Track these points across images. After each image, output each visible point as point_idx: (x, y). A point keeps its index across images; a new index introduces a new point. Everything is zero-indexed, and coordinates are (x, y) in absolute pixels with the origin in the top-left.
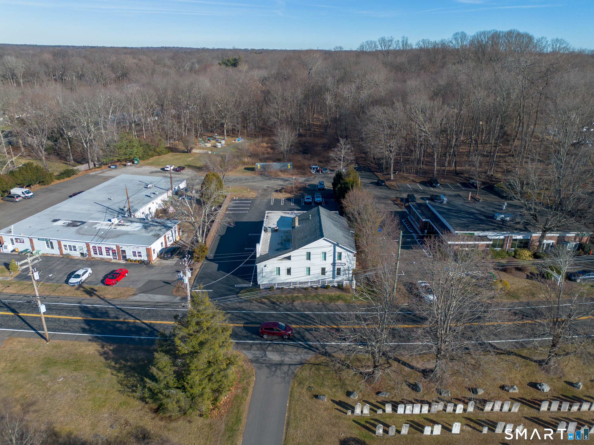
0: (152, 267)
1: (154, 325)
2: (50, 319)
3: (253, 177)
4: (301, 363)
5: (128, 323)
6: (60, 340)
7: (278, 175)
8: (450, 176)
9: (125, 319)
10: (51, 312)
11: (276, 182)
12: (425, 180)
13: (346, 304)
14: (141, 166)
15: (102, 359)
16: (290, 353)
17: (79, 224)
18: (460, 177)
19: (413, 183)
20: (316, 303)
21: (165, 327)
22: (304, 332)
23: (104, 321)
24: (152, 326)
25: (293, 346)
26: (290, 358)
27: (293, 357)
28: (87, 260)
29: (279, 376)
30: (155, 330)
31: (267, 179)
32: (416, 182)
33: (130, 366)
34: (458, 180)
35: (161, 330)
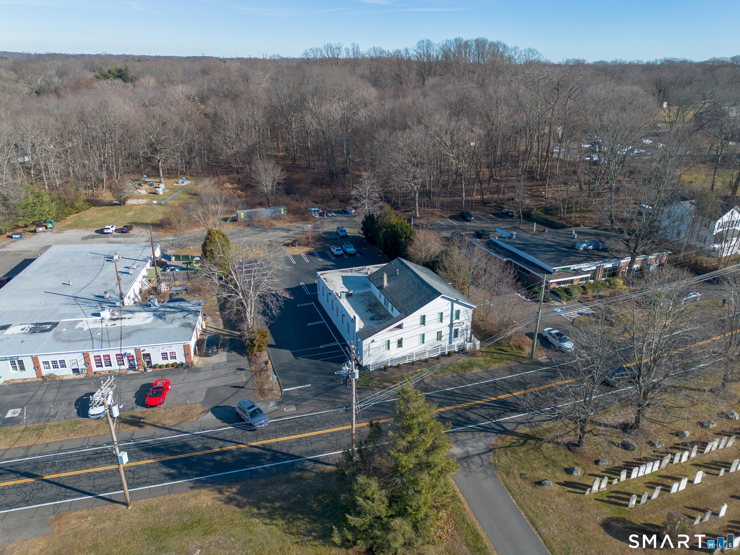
0: (197, 370)
1: (270, 446)
2: (104, 474)
3: (240, 230)
4: (489, 450)
5: (230, 451)
6: (145, 498)
7: (272, 225)
8: (479, 207)
9: (221, 447)
10: (96, 463)
11: (276, 233)
12: (454, 214)
13: (484, 370)
14: (61, 231)
15: (232, 507)
16: (468, 441)
17: (49, 327)
18: (489, 206)
19: (443, 219)
20: (450, 376)
21: (288, 445)
22: (464, 412)
23: (192, 457)
24: (268, 447)
25: (465, 431)
26: (473, 447)
27: (475, 445)
28: (87, 378)
29: (477, 471)
30: (276, 452)
31: (261, 231)
32: (445, 217)
33: (281, 507)
34: (489, 211)
35: (285, 450)
